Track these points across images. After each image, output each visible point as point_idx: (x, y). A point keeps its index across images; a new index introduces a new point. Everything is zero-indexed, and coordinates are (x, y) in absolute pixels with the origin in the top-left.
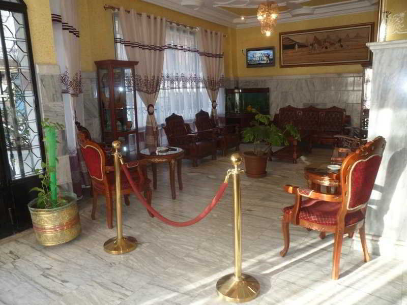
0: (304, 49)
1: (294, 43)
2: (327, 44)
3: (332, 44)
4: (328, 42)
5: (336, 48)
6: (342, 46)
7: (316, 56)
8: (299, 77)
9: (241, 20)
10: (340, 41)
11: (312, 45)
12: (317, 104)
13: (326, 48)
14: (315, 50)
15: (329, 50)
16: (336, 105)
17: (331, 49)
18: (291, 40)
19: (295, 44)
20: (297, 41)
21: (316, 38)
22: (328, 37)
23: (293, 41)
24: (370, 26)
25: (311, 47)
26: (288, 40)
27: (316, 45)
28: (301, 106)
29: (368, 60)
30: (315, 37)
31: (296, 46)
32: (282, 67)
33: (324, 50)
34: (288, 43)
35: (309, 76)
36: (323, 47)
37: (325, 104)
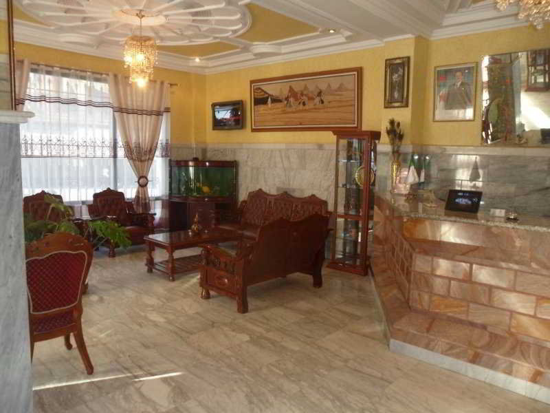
0: (278, 105)
1: (267, 95)
2: (305, 98)
3: (311, 99)
4: (306, 95)
5: (315, 105)
6: (322, 102)
7: (292, 115)
8: (272, 146)
9: (195, 62)
10: (320, 94)
11: (287, 99)
12: (294, 190)
13: (304, 104)
14: (290, 106)
15: (307, 107)
16: (315, 192)
17: (310, 105)
18: (263, 91)
19: (267, 98)
20: (270, 92)
21: (291, 89)
22: (306, 88)
23: (266, 93)
24: (356, 73)
25: (286, 102)
26: (260, 91)
27: (291, 100)
28: (274, 192)
29: (355, 125)
30: (290, 87)
31: (269, 100)
32: (253, 130)
33: (301, 107)
34: (260, 96)
35: (283, 146)
36: (300, 103)
37: (302, 191)
